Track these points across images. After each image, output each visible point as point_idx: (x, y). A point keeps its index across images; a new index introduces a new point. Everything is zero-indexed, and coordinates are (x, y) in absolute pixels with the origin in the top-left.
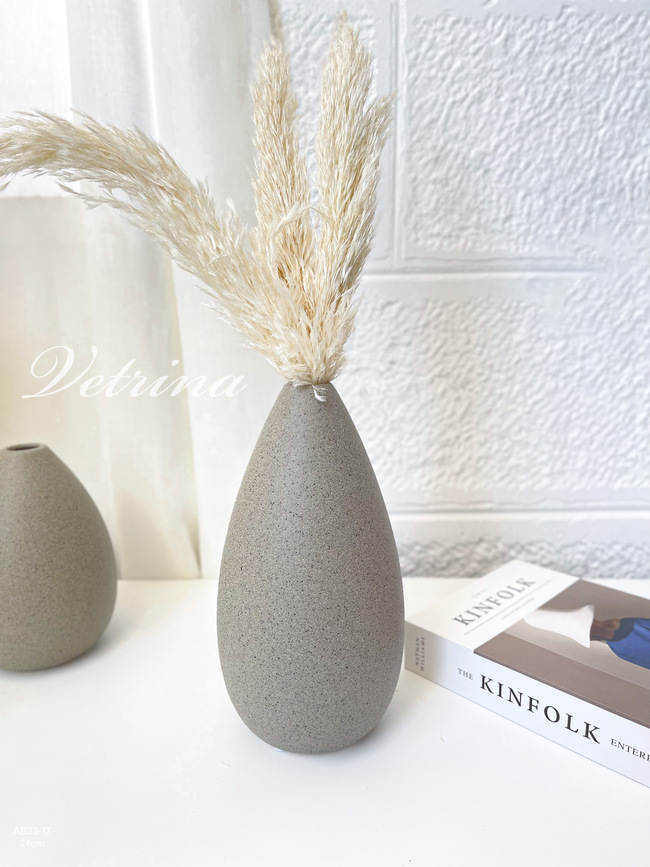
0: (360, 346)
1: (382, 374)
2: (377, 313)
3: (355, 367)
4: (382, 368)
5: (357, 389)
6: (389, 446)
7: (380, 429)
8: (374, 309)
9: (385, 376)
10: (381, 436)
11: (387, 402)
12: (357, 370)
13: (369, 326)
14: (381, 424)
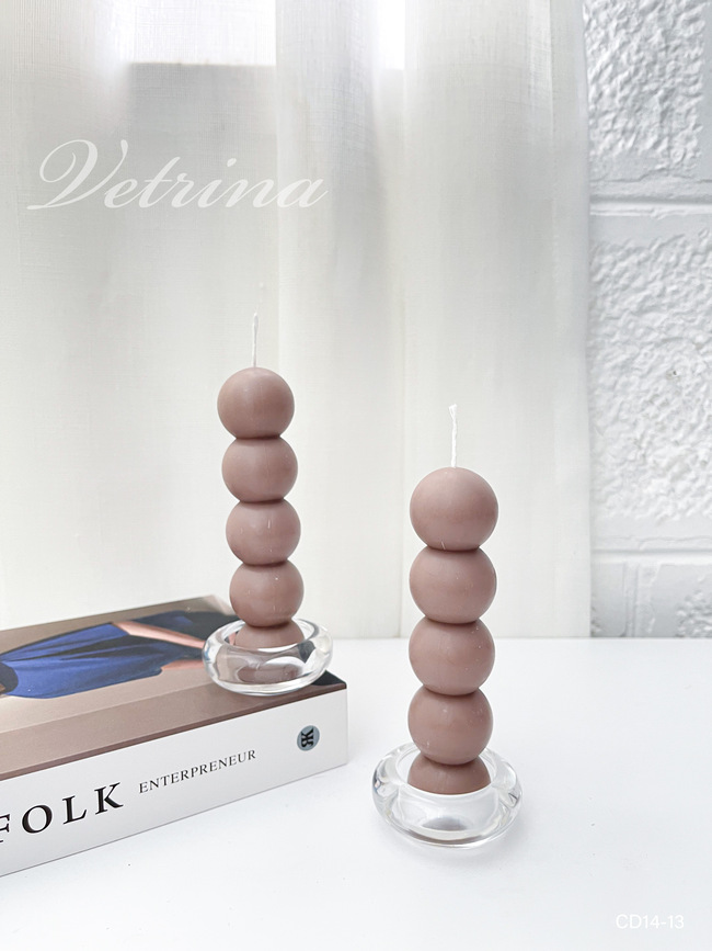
0: (671, 306)
1: (699, 346)
2: (698, 258)
3: (663, 336)
4: (700, 339)
5: (664, 368)
6: (702, 454)
7: (693, 427)
8: (695, 253)
9: (702, 351)
10: (692, 438)
11: (703, 389)
12: (665, 341)
13: (685, 279)
14: (694, 421)
